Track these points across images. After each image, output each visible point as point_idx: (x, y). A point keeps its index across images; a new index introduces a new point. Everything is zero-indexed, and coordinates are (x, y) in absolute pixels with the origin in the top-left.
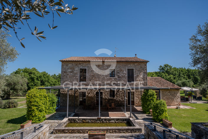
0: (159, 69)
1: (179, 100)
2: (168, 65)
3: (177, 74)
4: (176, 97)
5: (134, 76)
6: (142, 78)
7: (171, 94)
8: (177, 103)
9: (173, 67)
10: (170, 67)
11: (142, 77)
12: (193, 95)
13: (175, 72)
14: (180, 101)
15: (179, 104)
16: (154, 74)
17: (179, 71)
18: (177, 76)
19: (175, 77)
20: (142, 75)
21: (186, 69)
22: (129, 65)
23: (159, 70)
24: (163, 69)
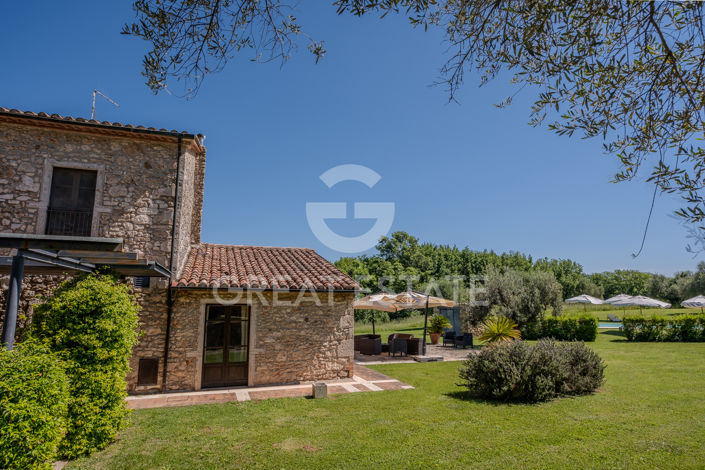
0: (379, 248)
1: (347, 348)
2: (405, 236)
3: (431, 264)
4: (331, 331)
5: (97, 210)
6: (147, 228)
7: (306, 319)
8: (336, 367)
9: (420, 243)
10: (413, 242)
11: (146, 219)
12: (447, 329)
13: (424, 259)
14: (352, 353)
15: (348, 371)
16: (361, 264)
17: (440, 255)
18: (429, 272)
19: (423, 274)
20: (145, 210)
21: (461, 250)
22: (69, 148)
23: (379, 252)
24: (389, 248)
